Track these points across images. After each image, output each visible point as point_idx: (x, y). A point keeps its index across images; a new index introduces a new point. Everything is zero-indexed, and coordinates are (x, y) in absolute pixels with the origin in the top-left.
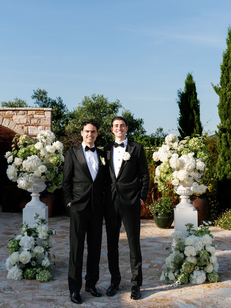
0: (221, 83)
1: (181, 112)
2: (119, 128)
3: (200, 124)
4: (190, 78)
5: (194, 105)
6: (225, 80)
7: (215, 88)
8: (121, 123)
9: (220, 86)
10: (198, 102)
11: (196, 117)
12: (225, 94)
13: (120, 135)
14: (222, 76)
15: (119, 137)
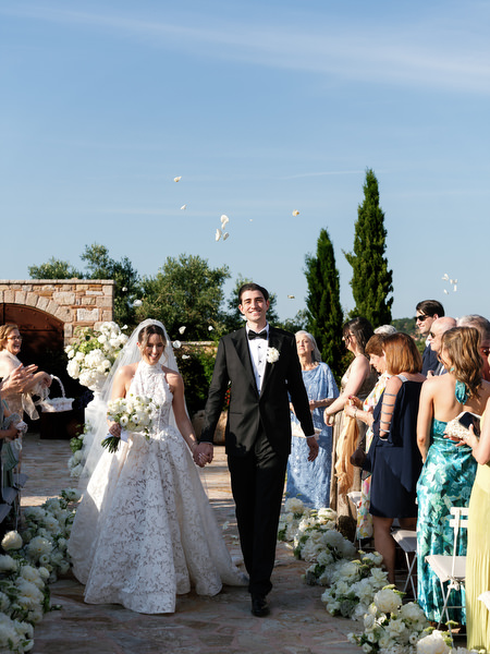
0: (356, 249)
1: (310, 287)
2: (252, 305)
3: (338, 307)
4: (325, 236)
5: (330, 277)
6: (360, 246)
7: (348, 257)
8: (256, 296)
9: (354, 254)
10: (336, 273)
11: (332, 296)
12: (359, 266)
13: (257, 317)
14: (357, 240)
15: (255, 321)
